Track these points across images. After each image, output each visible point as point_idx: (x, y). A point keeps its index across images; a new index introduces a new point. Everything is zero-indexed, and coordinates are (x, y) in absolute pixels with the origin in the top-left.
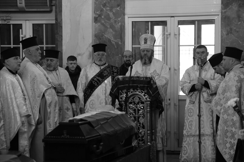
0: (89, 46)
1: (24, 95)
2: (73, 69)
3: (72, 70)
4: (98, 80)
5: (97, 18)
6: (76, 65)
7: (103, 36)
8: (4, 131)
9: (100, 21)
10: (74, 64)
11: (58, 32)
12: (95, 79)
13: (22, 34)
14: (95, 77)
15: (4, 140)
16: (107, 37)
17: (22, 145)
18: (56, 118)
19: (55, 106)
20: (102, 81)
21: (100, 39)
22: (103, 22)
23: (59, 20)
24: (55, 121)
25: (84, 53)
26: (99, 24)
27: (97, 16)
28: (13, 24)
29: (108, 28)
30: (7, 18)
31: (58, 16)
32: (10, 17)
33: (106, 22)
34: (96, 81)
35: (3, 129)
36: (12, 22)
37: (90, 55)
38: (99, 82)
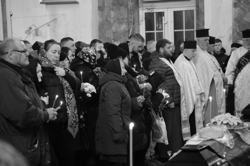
0: (230, 29)
1: (198, 77)
2: (218, 50)
3: (218, 52)
4: (245, 60)
5: (237, 3)
6: (220, 46)
7: (242, 19)
8: (186, 104)
9: (239, 6)
10: (219, 45)
11: (200, 17)
12: (243, 60)
13: (164, 21)
14: (242, 58)
15: (186, 111)
16: (246, 20)
17: (197, 117)
18: (222, 96)
19: (221, 85)
20: (248, 61)
21: (240, 22)
22: (242, 6)
23: (200, 7)
24: (222, 98)
25: (225, 36)
26: (238, 9)
27: (237, 2)
28: (156, 13)
29: (247, 12)
30: (152, 7)
31: (200, 4)
32: (154, 6)
33: (245, 7)
34: (243, 61)
35: (184, 102)
36: (155, 11)
37: (231, 37)
38: (245, 62)
